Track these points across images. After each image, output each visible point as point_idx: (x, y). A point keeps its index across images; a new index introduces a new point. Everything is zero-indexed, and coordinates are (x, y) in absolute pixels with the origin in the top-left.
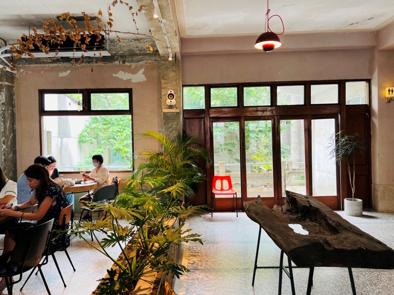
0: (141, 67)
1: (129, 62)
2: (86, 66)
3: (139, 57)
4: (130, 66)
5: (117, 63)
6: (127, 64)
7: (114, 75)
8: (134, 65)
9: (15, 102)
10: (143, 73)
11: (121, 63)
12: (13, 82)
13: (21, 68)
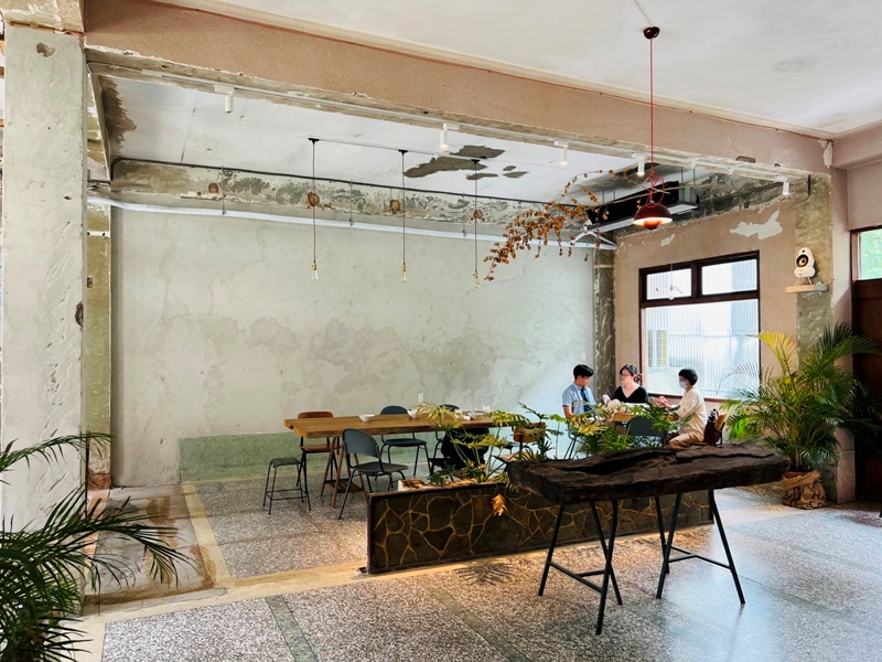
0: (774, 209)
1: (755, 203)
2: (694, 224)
3: (771, 190)
4: (757, 210)
5: (736, 208)
6: (752, 207)
7: (732, 231)
8: (762, 207)
9: (615, 290)
10: (778, 220)
11: (743, 207)
12: (613, 263)
13: (621, 240)
